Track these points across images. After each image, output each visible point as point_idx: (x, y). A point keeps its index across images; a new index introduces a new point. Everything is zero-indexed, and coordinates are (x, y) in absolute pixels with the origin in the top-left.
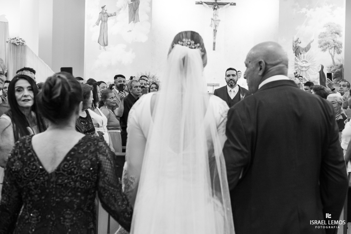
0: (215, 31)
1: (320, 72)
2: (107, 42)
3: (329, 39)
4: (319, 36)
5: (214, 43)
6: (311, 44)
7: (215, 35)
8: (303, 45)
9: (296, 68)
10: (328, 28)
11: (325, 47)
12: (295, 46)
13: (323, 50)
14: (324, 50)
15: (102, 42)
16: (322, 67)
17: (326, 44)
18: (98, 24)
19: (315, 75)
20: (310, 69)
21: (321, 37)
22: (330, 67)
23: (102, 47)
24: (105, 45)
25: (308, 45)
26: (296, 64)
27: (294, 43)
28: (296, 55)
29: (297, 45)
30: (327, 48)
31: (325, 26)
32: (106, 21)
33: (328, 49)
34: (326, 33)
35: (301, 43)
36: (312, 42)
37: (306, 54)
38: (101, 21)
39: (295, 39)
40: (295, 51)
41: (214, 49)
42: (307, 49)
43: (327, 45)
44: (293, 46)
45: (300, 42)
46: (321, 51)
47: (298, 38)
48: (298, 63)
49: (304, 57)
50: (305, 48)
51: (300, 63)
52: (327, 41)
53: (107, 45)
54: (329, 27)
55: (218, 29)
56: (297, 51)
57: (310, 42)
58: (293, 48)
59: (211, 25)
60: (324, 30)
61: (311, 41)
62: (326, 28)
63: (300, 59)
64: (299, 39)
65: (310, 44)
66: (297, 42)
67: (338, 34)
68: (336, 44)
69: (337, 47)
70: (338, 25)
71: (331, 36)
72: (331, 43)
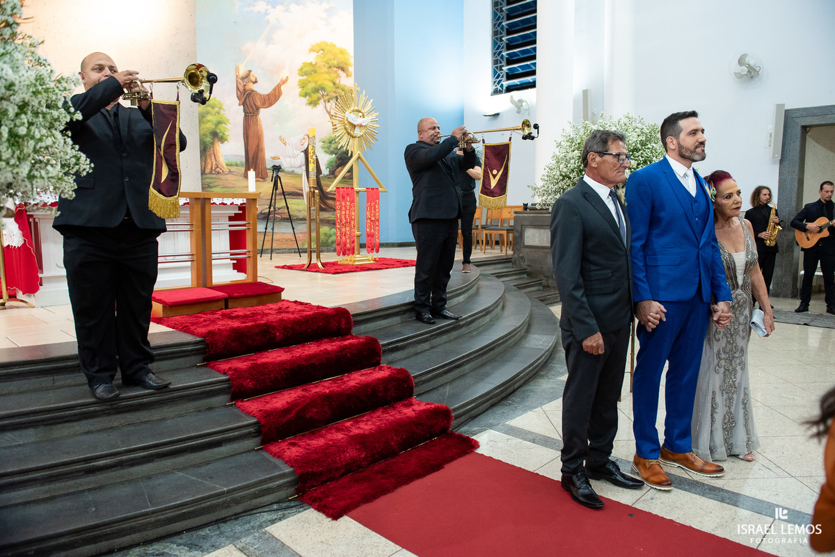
1: (305, 152)
3: (324, 79)
4: (301, 69)
6: (283, 88)
8: (262, 88)
10: (319, 54)
11: (315, 96)
12: (241, 88)
13: (310, 103)
14: (314, 103)
17: (316, 90)
19: (294, 157)
21: (306, 74)
22: (328, 141)
25: (275, 89)
27: (240, 80)
29: (247, 88)
30: (319, 99)
31: (312, 50)
33: (322, 101)
34: (316, 64)
35: (256, 82)
36: (284, 82)
37: (270, 110)
39: (242, 72)
40: (243, 100)
42: (273, 98)
43: (320, 92)
44: (238, 89)
45: (254, 80)
46: (306, 104)
47: (250, 71)
50: (268, 95)
52: (319, 83)
54: (321, 52)
56: (249, 100)
57: (279, 81)
58: (239, 92)
60: (312, 58)
61: (282, 80)
62: (315, 54)
64: (252, 73)
65: (279, 87)
66: (246, 80)
67: (343, 69)
68: (339, 91)
69: (341, 98)
70: (342, 52)
71: (327, 73)
72: (328, 89)
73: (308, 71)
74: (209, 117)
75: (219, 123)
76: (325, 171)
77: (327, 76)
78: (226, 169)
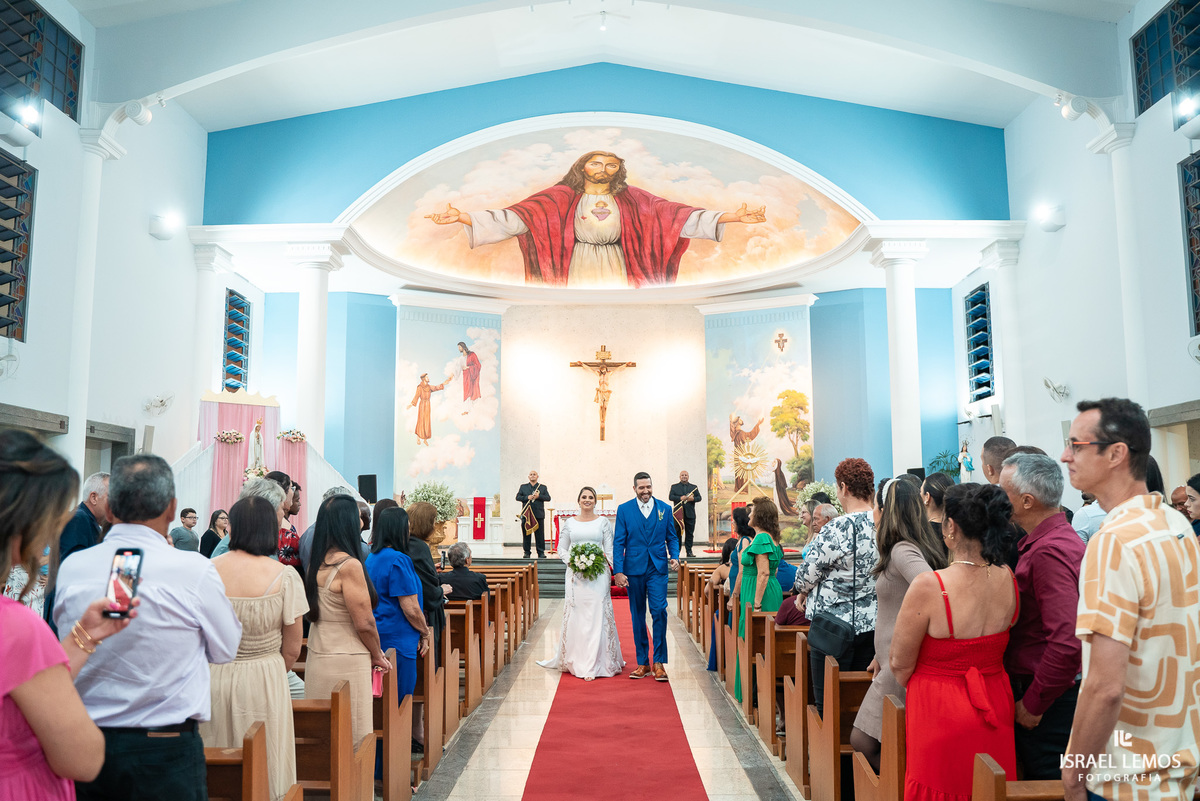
0: (603, 409)
1: (776, 471)
2: (430, 431)
3: (789, 418)
4: (772, 412)
5: (603, 429)
6: (760, 427)
7: (603, 416)
8: (747, 428)
9: (736, 465)
10: (785, 399)
11: (782, 430)
12: (733, 430)
13: (779, 436)
14: (781, 436)
15: (421, 432)
16: (780, 463)
17: (783, 426)
18: (415, 405)
19: (768, 475)
20: (759, 467)
21: (775, 415)
22: (793, 463)
23: (422, 441)
24: (427, 436)
25: (754, 429)
26: (736, 460)
27: (732, 424)
28: (736, 446)
29: (737, 429)
30: (785, 432)
31: (779, 397)
32: (427, 399)
33: (787, 433)
34: (783, 407)
36: (761, 422)
37: (751, 443)
38: (419, 400)
39: (734, 419)
40: (734, 438)
41: (602, 439)
42: (753, 435)
43: (786, 427)
44: (731, 430)
45: (741, 423)
46: (776, 437)
47: (739, 417)
48: (740, 458)
49: (748, 447)
50: (750, 433)
51: (742, 458)
52: (785, 420)
53: (429, 437)
54: (787, 397)
55: (609, 406)
56: (738, 437)
57: (757, 422)
58: (731, 433)
59: (597, 400)
60: (780, 403)
61: (759, 421)
62: (782, 400)
63: (742, 451)
64: (740, 419)
65: (757, 426)
66: (736, 424)
67: (802, 409)
68: (799, 424)
69: (802, 431)
70: (801, 396)
71: (791, 412)
72: (791, 424)
73: (777, 412)
74: (713, 451)
75: (720, 454)
76: (790, 485)
77: (791, 415)
78: (723, 486)
